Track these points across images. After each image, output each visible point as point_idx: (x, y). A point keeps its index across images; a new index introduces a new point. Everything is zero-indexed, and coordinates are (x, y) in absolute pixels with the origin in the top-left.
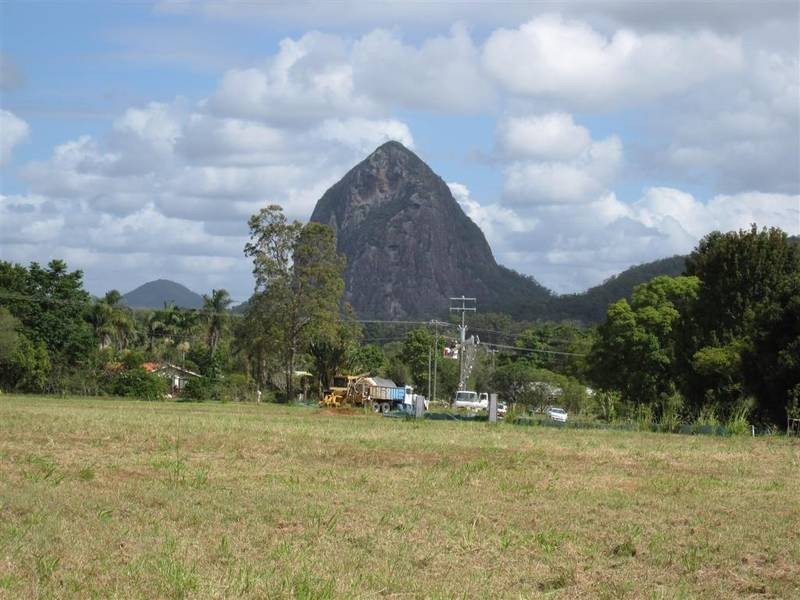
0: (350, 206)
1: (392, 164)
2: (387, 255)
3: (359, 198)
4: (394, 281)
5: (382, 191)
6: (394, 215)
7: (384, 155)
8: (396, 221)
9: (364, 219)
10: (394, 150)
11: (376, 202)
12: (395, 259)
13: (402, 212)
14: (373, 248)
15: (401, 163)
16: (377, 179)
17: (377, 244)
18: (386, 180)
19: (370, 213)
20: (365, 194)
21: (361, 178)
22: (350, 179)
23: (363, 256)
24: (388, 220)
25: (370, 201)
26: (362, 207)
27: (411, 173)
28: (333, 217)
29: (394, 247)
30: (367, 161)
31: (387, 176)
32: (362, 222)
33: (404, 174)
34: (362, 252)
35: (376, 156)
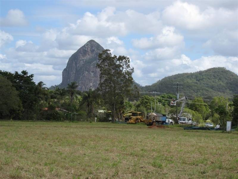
0: (79, 59)
1: (92, 47)
2: (91, 74)
3: (82, 57)
4: (93, 82)
5: (89, 55)
6: (93, 62)
7: (89, 44)
8: (93, 64)
9: (83, 63)
10: (93, 43)
11: (87, 58)
12: (93, 75)
13: (95, 61)
14: (87, 72)
15: (95, 46)
16: (87, 51)
17: (88, 71)
18: (90, 51)
19: (85, 62)
20: (83, 56)
21: (83, 51)
22: (79, 51)
23: (84, 75)
24: (91, 64)
25: (85, 58)
26: (83, 60)
27: (98, 49)
28: (74, 63)
29: (93, 72)
30: (84, 46)
31: (90, 50)
32: (83, 64)
33: (96, 50)
34: (83, 73)
35: (87, 44)
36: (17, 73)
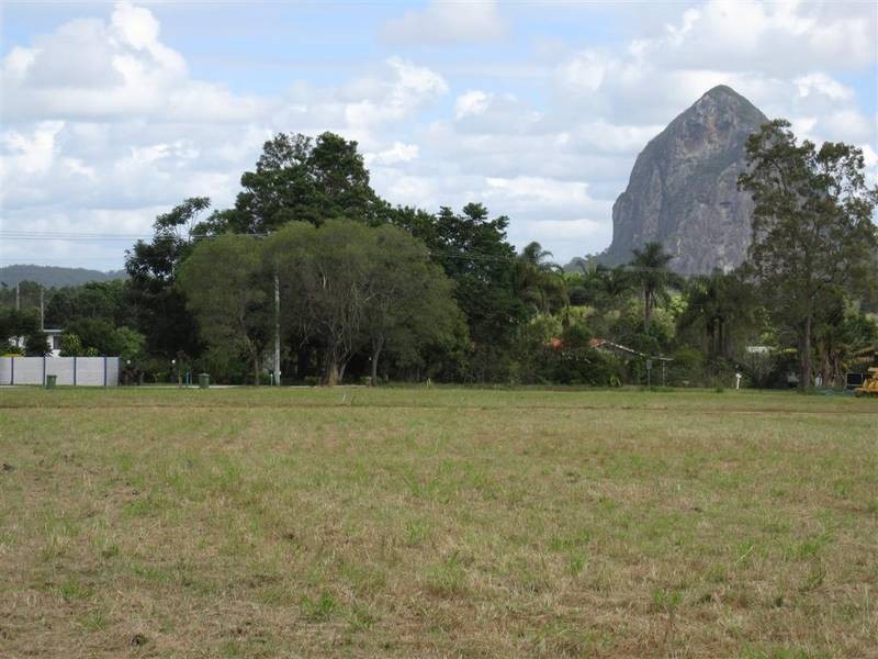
0: (675, 159)
1: (721, 111)
2: (718, 213)
3: (685, 150)
4: (725, 243)
5: (710, 142)
6: (723, 169)
7: (712, 102)
8: (729, 174)
9: (691, 173)
10: (724, 96)
11: (704, 153)
12: (728, 217)
13: (734, 164)
14: (702, 205)
15: (731, 109)
16: (705, 129)
17: (707, 202)
18: (714, 129)
19: (698, 166)
20: (690, 146)
21: (688, 126)
22: (674, 129)
23: (692, 215)
24: (719, 174)
25: (697, 154)
26: (689, 160)
27: (742, 120)
28: (656, 172)
29: (726, 204)
30: (694, 108)
31: (716, 126)
32: (689, 177)
33: (735, 122)
34: (690, 211)
35: (703, 103)
36: (446, 212)
